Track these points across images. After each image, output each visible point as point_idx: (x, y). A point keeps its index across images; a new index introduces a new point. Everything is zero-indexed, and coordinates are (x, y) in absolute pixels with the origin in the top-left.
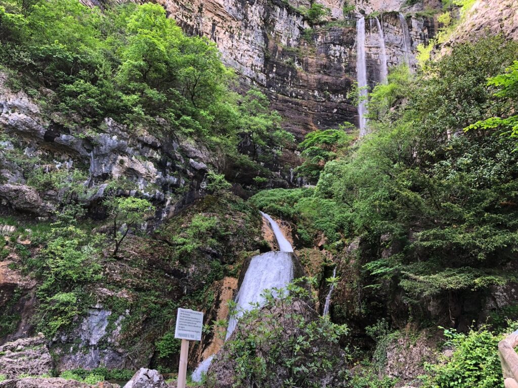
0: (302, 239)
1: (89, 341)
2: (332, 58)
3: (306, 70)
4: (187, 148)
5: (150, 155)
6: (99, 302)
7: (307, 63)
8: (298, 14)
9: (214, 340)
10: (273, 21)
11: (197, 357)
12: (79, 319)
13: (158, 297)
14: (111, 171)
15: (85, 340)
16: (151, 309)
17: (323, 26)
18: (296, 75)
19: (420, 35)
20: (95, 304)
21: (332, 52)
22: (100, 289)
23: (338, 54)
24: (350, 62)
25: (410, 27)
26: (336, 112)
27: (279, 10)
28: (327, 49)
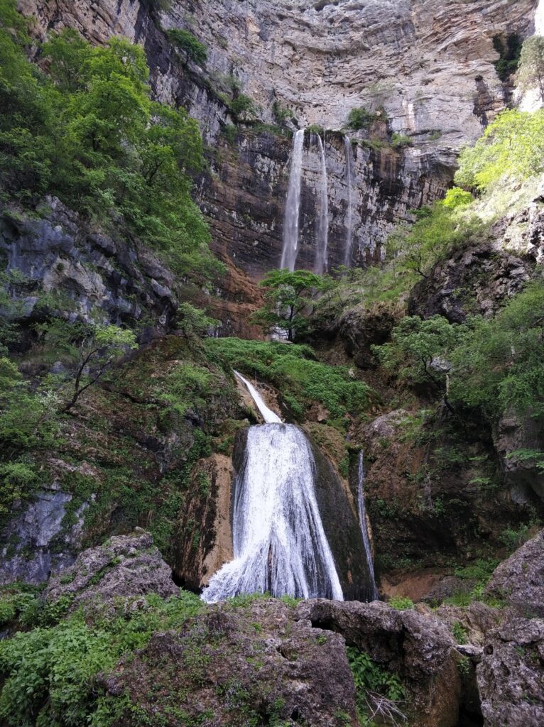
0: (293, 410)
1: (34, 540)
2: (259, 173)
3: (224, 181)
4: (150, 262)
5: (99, 263)
6: (57, 481)
7: (226, 172)
8: (221, 103)
9: (217, 542)
10: (188, 103)
11: (198, 566)
12: (23, 505)
13: (130, 476)
14: (42, 279)
15: (28, 537)
16: (124, 494)
17: (251, 128)
18: (210, 184)
19: (365, 169)
20: (51, 482)
21: (259, 165)
22: (53, 459)
23: (266, 169)
24: (280, 183)
25: (355, 156)
26: (257, 246)
27: (197, 90)
28: (253, 160)
